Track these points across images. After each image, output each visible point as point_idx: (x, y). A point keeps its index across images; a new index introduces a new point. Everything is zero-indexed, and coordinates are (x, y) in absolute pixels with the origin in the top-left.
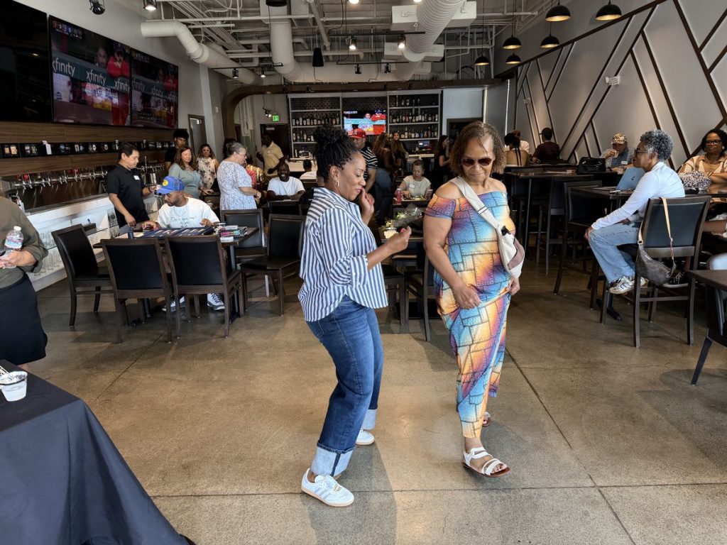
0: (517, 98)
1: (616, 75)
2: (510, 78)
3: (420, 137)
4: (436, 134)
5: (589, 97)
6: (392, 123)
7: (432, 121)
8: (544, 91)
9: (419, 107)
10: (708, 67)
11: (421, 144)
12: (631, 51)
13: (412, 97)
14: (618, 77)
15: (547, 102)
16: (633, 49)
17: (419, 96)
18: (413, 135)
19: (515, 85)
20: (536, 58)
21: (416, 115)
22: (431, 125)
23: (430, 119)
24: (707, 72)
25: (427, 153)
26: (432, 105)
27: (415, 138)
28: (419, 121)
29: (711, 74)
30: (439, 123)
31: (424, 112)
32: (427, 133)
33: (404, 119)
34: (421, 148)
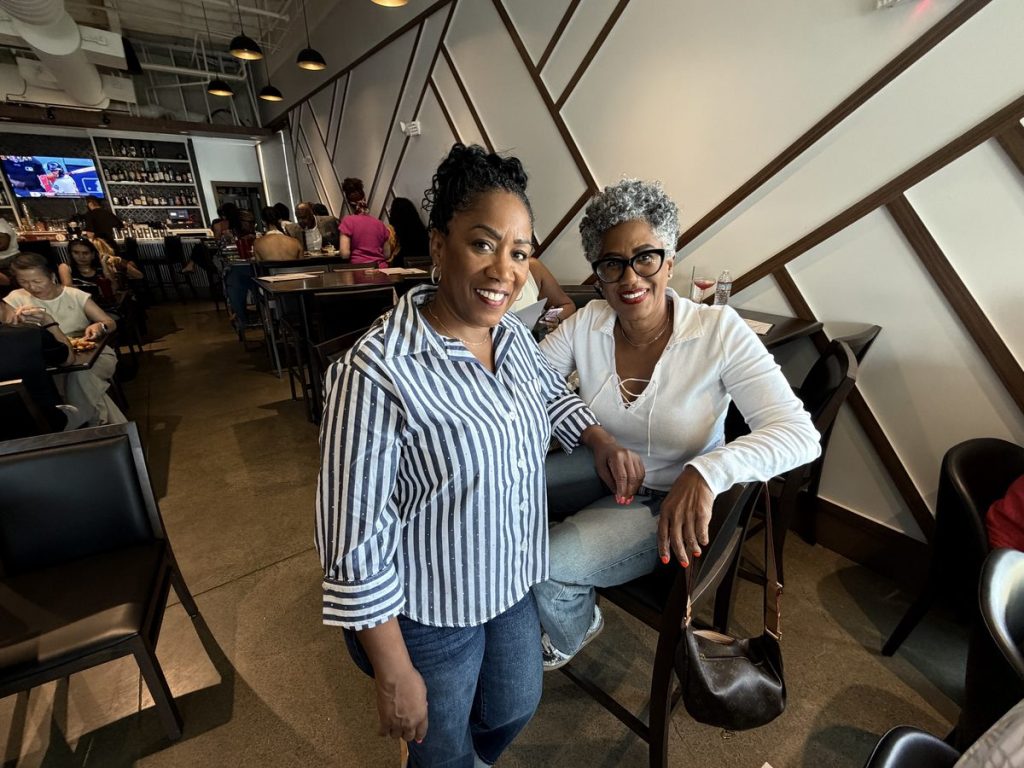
0: (295, 157)
1: (414, 120)
2: (282, 129)
3: (168, 204)
4: (194, 200)
5: (383, 156)
6: (112, 179)
7: (182, 181)
8: (325, 145)
9: (156, 161)
10: (555, 100)
11: (173, 214)
12: (429, 81)
13: (140, 143)
14: (417, 123)
15: (332, 162)
16: (433, 76)
17: (151, 144)
18: (156, 201)
19: (289, 137)
20: (306, 99)
21: (153, 171)
22: (184, 188)
23: (179, 178)
24: (554, 109)
25: (185, 228)
26: (178, 158)
27: (160, 205)
28: (160, 181)
29: (561, 113)
30: (195, 184)
31: (165, 168)
32: (180, 200)
33: (132, 175)
34: (175, 220)
